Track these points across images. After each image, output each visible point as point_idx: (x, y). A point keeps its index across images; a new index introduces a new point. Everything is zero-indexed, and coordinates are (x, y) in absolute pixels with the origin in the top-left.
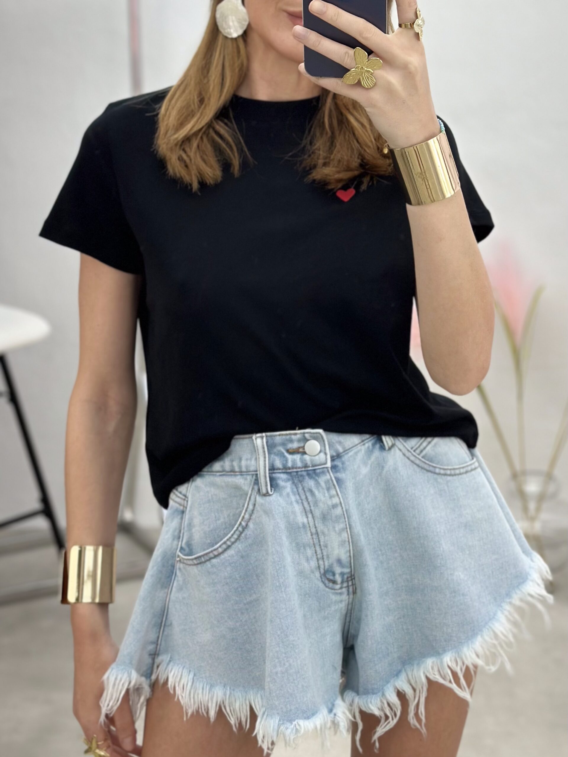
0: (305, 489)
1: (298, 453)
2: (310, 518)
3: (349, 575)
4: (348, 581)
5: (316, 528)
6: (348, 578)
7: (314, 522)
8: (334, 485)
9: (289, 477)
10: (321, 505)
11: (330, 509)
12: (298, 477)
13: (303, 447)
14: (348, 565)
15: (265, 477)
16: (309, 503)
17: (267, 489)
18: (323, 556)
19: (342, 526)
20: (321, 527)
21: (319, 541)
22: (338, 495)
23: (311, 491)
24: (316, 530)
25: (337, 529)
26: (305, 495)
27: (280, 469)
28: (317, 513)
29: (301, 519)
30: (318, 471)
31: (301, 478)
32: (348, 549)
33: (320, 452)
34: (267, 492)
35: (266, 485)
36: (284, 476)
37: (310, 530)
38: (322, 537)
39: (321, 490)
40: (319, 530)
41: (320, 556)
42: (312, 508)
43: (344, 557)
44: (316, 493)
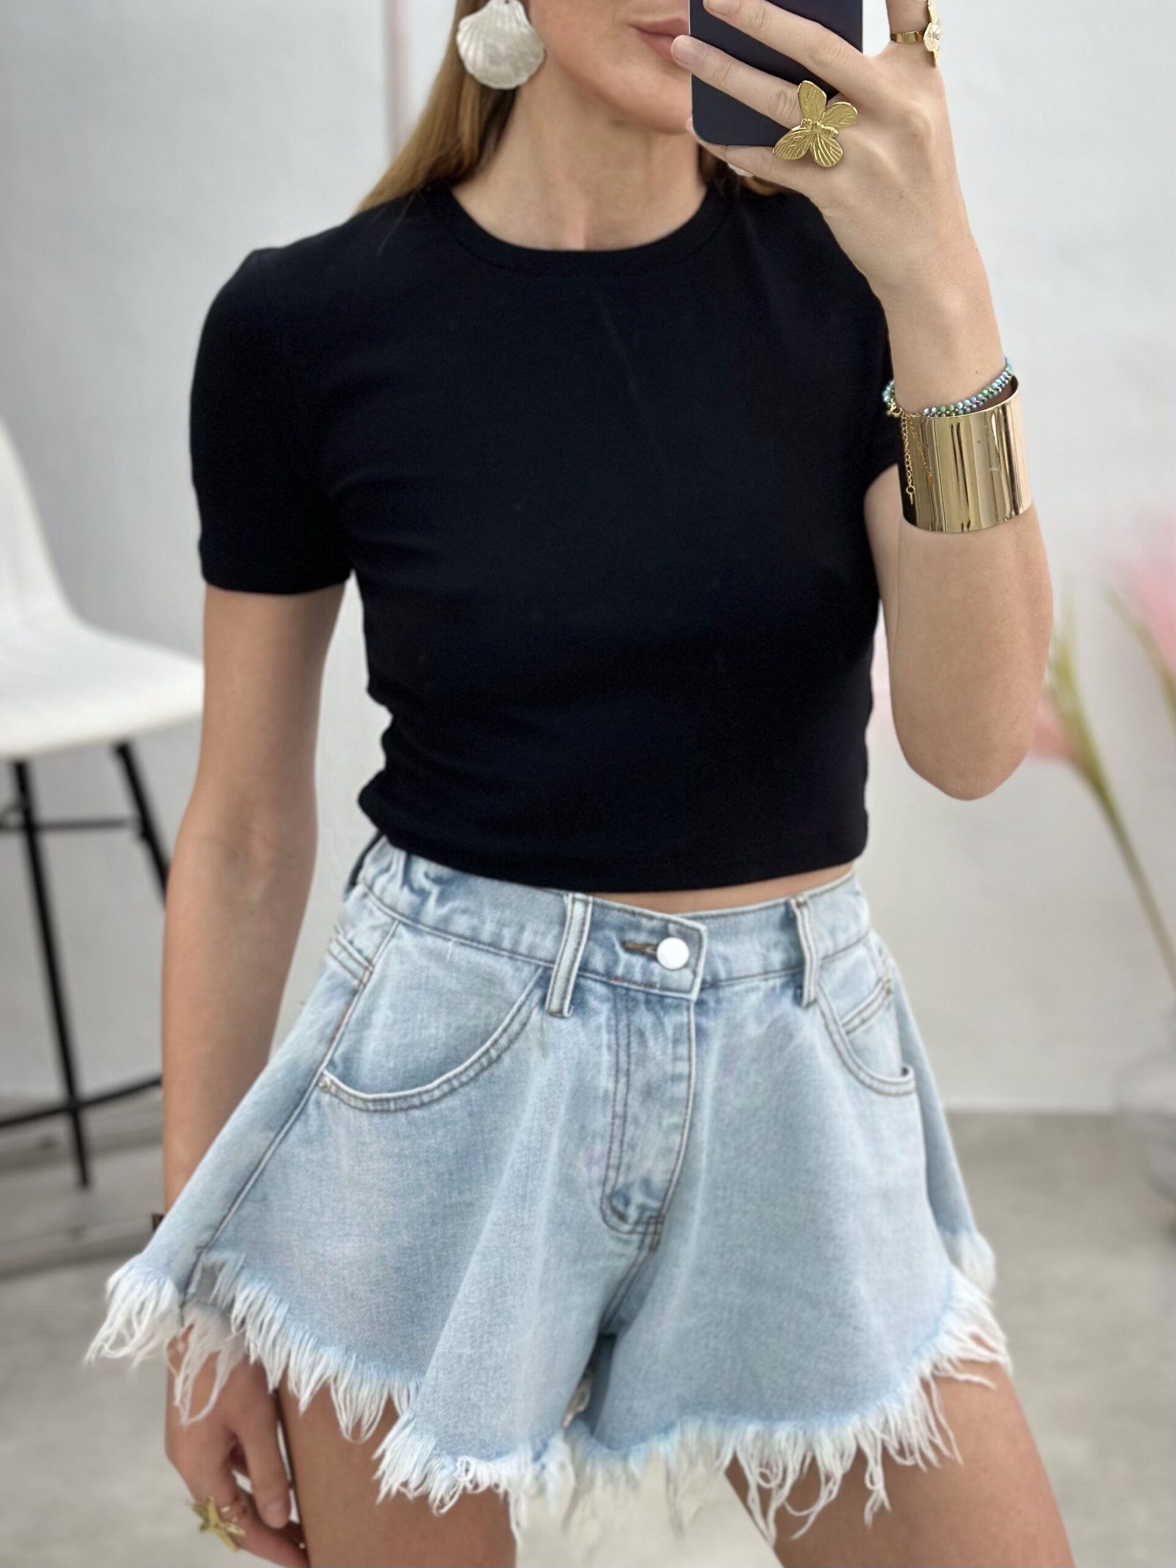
0: (633, 1028)
1: (642, 953)
2: (622, 1086)
3: (655, 1214)
4: (648, 1224)
5: (626, 1105)
6: (651, 1217)
7: (627, 1094)
8: (689, 1038)
9: (611, 996)
10: (651, 1065)
11: (666, 1082)
12: (627, 1000)
13: (655, 947)
14: (662, 1195)
15: (568, 980)
16: (629, 1056)
17: (562, 1005)
18: (620, 1163)
19: (676, 1119)
20: (635, 1106)
21: (623, 1134)
22: (690, 1059)
23: (641, 1034)
24: (625, 1112)
25: (665, 1123)
26: (629, 1038)
27: (597, 973)
28: (639, 1078)
29: (605, 1082)
30: (669, 1001)
31: (630, 1004)
32: (672, 1167)
33: (686, 966)
34: (561, 1011)
35: (564, 998)
36: (600, 989)
37: (614, 1106)
38: (632, 1128)
39: (661, 1039)
40: (630, 1112)
41: (614, 1161)
42: (633, 1068)
43: (659, 1179)
44: (651, 1042)
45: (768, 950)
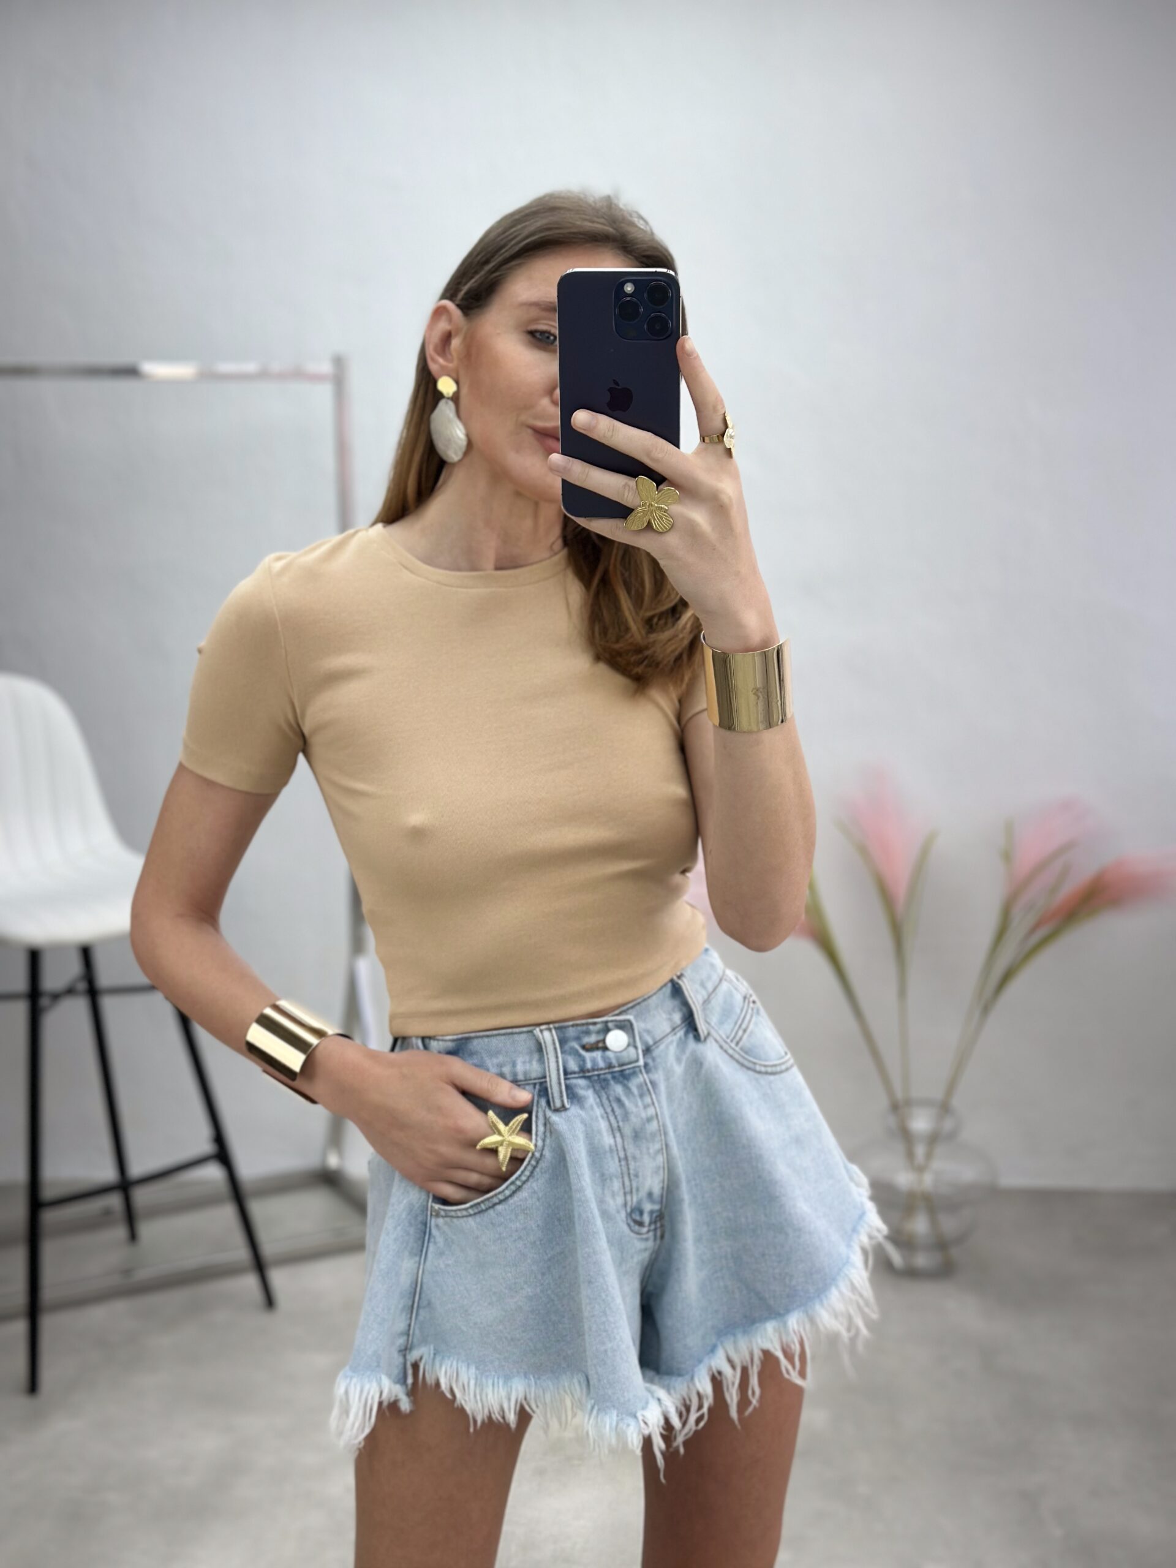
0: (611, 1098)
1: (597, 1048)
2: (619, 1139)
3: (658, 1214)
4: (656, 1222)
5: (625, 1150)
6: (656, 1217)
7: (623, 1143)
8: (648, 1090)
9: (590, 1084)
10: (633, 1119)
11: (644, 1124)
12: (600, 1083)
13: (604, 1041)
14: (661, 1199)
15: (560, 1083)
16: (616, 1117)
17: (562, 1101)
18: (631, 1189)
20: (631, 1149)
21: (628, 1169)
22: (653, 1103)
23: (619, 1100)
24: (626, 1155)
25: (651, 1151)
26: (611, 1106)
27: (574, 1073)
28: (627, 1130)
29: (608, 1140)
30: (627, 1072)
31: (603, 1084)
32: (662, 1178)
33: (629, 1045)
34: (563, 1106)
35: (561, 1096)
36: (582, 1082)
37: (618, 1154)
38: (633, 1163)
39: (632, 1098)
40: (629, 1154)
41: (628, 1189)
42: (621, 1124)
44: (626, 1102)
45: (670, 1014)
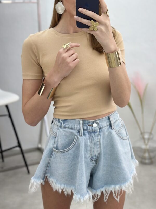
0: (91, 136)
8: (99, 136)
11: (97, 142)
13: (92, 125)
15: (82, 131)
16: (91, 140)
17: (82, 135)
19: (98, 147)
20: (93, 146)
21: (92, 150)
22: (99, 139)
23: (93, 137)
30: (95, 132)
31: (90, 133)
33: (97, 127)
36: (86, 132)
37: (90, 146)
41: (91, 154)
43: (97, 155)
44: (94, 137)
45: (107, 123)
